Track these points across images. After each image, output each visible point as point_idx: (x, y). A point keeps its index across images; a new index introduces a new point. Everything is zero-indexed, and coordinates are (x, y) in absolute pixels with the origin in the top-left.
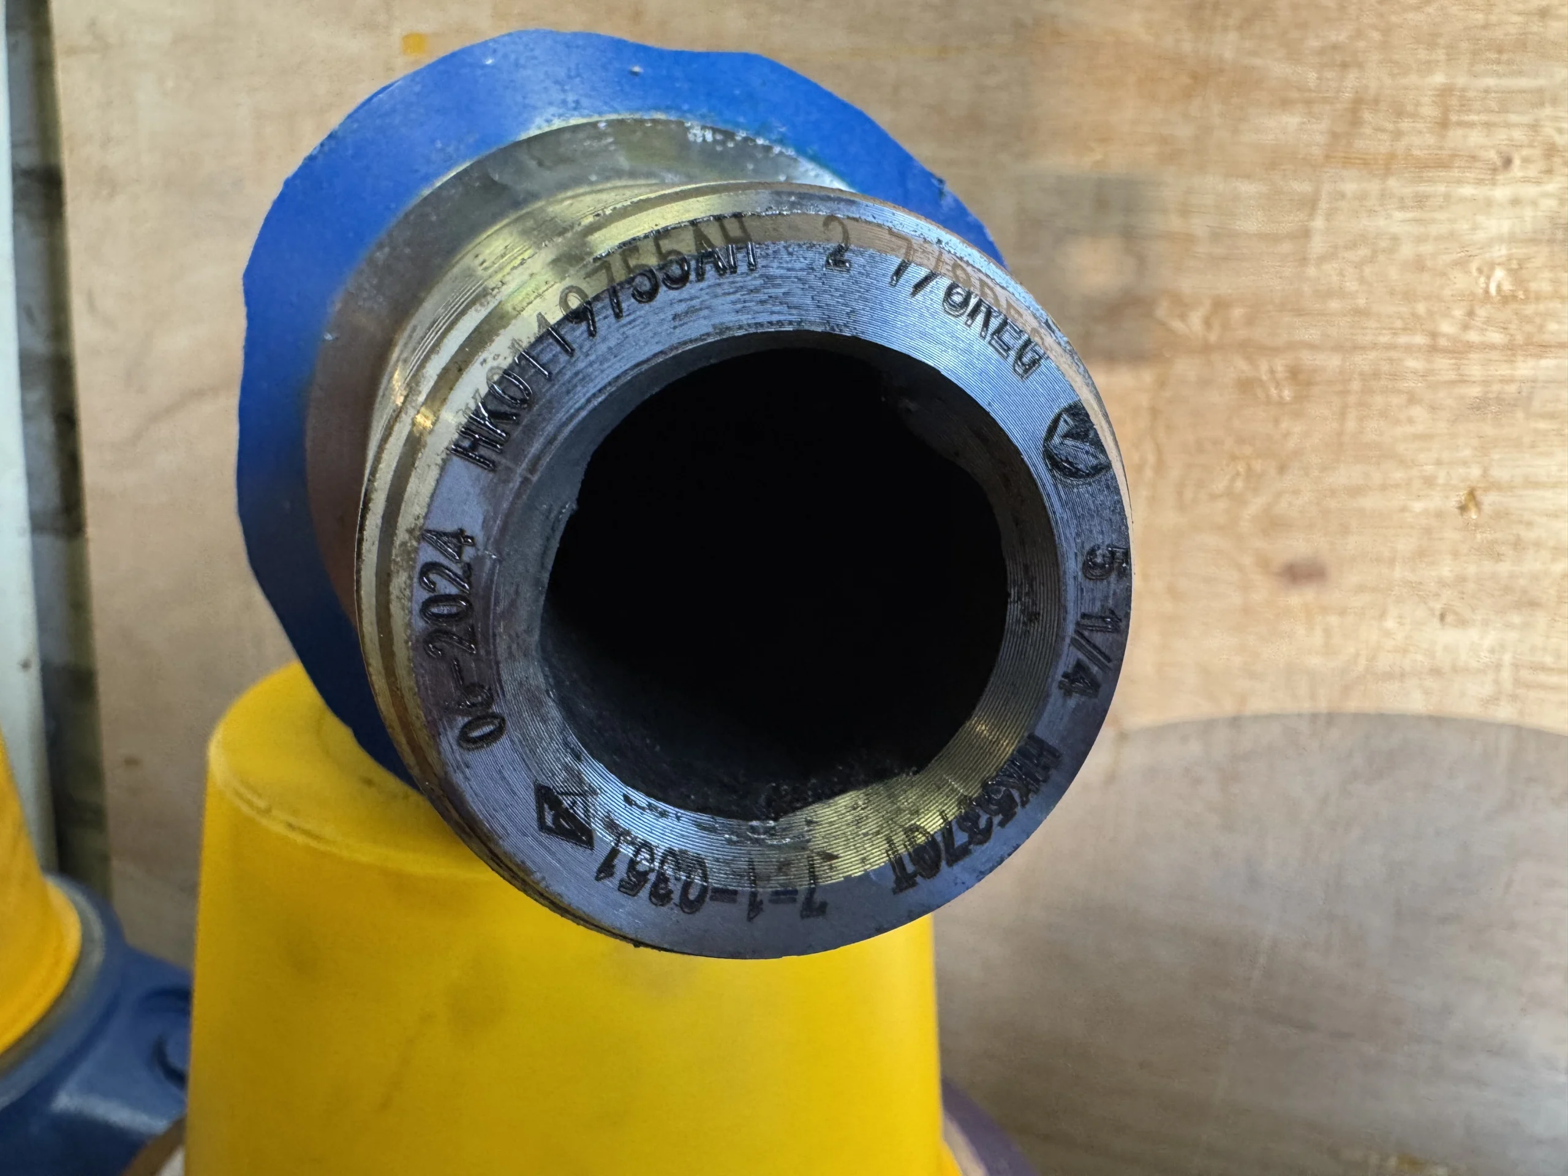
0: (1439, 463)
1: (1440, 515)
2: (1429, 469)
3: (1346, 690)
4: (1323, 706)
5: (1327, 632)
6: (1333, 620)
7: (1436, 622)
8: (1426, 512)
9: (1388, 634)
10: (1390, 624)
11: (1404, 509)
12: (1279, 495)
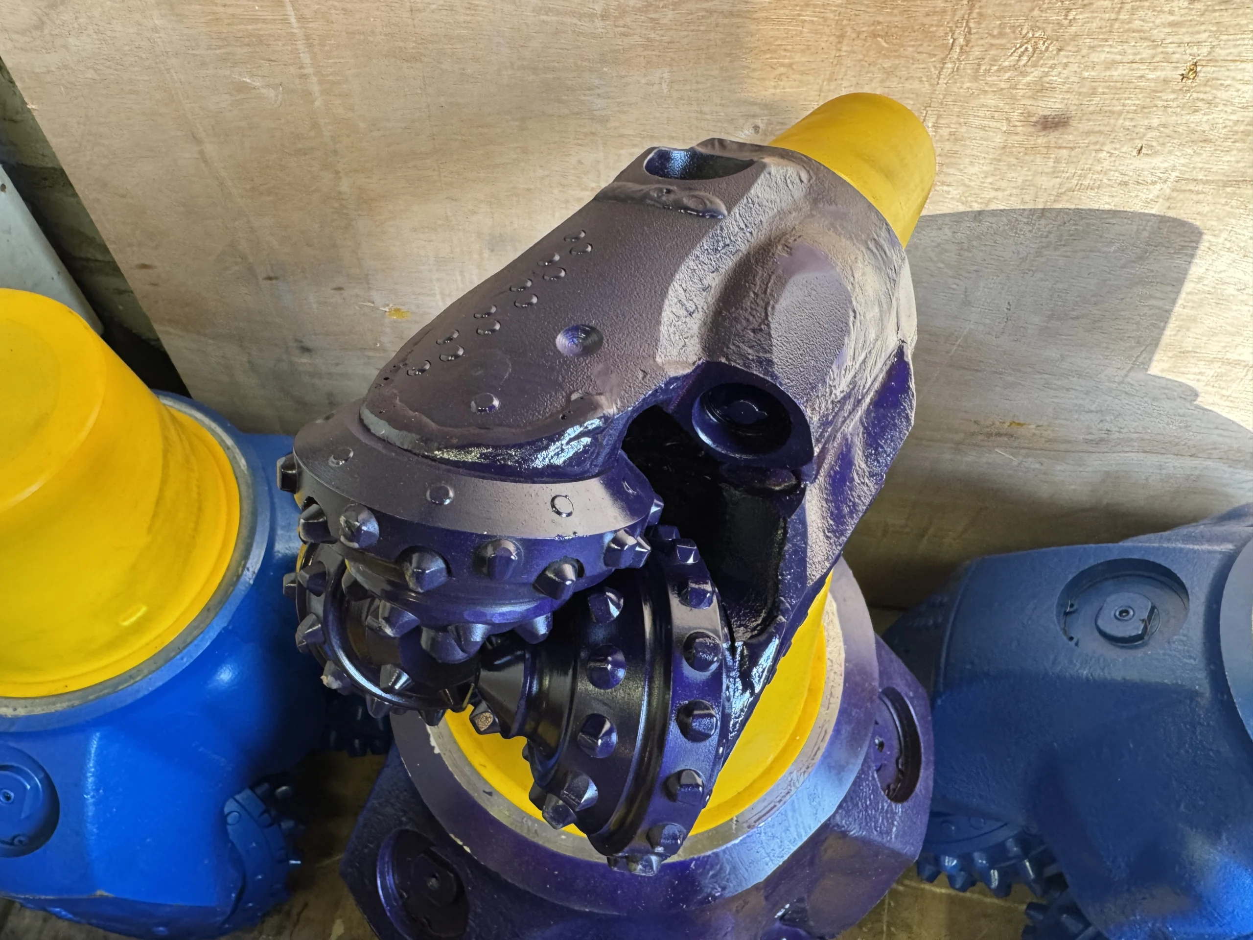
3: (1059, 195)
4: (1041, 206)
5: (1057, 161)
6: (1064, 153)
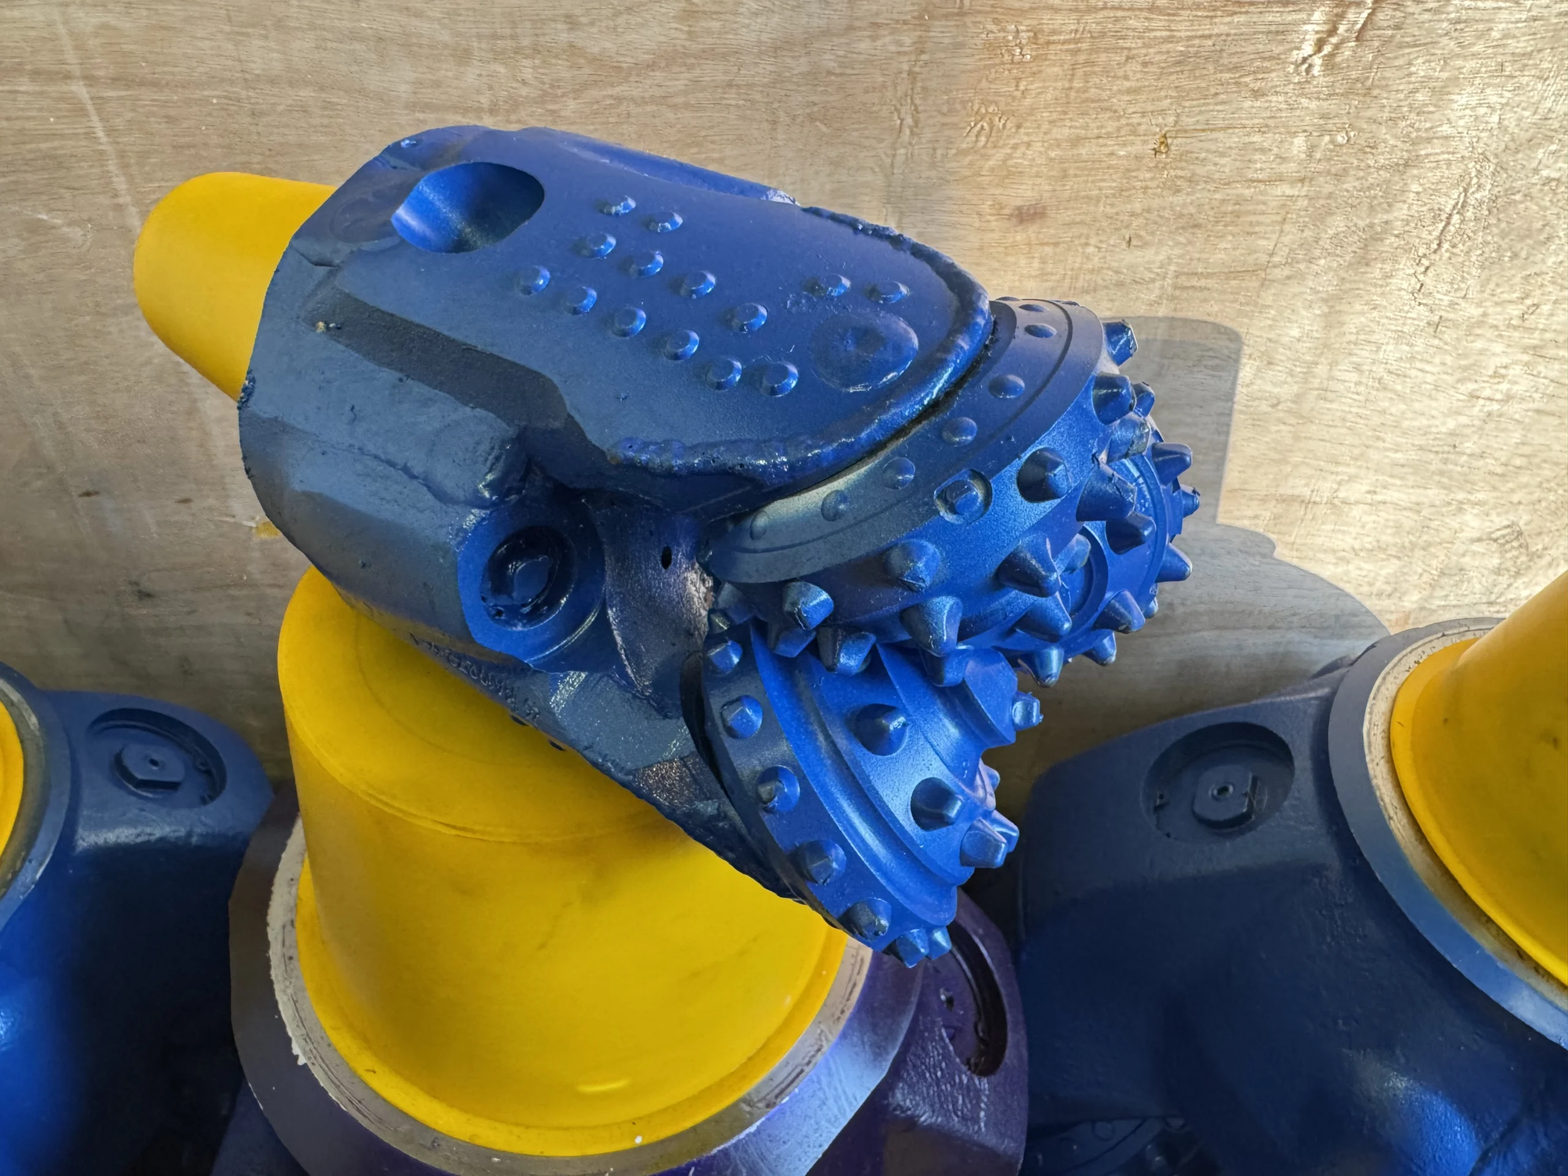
0: (1143, 114)
1: (1138, 158)
2: (1136, 119)
7: (1124, 245)
8: (1127, 157)
9: (1088, 258)
10: (1090, 250)
11: (1112, 154)
12: (1015, 147)
